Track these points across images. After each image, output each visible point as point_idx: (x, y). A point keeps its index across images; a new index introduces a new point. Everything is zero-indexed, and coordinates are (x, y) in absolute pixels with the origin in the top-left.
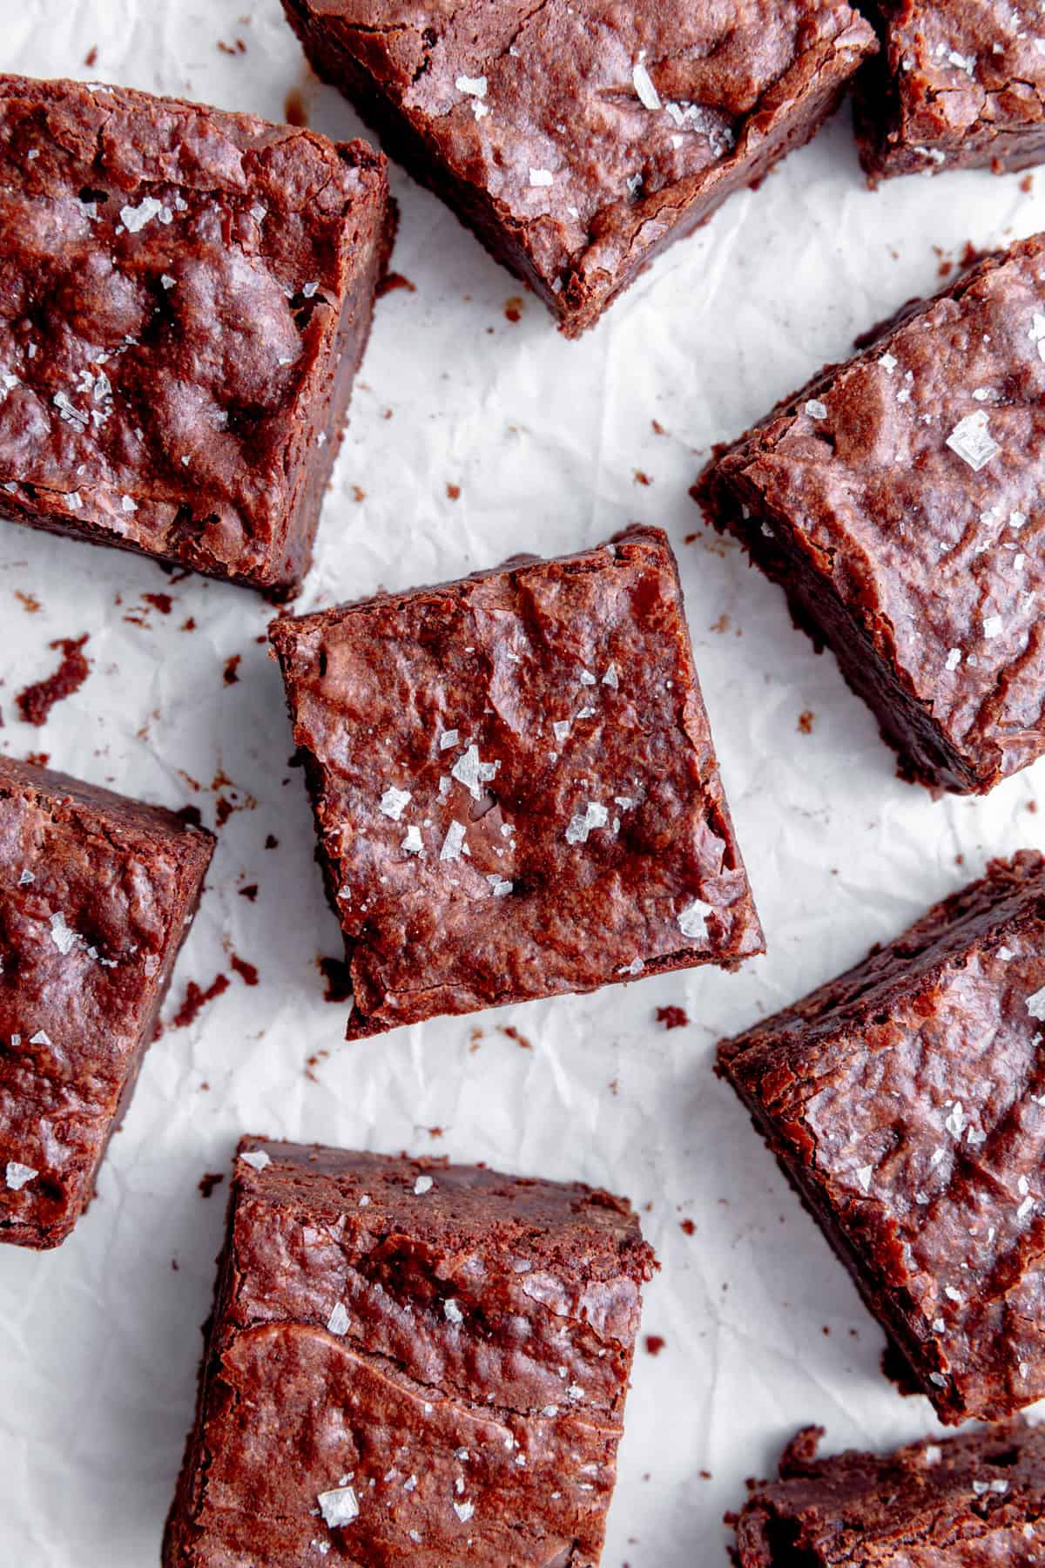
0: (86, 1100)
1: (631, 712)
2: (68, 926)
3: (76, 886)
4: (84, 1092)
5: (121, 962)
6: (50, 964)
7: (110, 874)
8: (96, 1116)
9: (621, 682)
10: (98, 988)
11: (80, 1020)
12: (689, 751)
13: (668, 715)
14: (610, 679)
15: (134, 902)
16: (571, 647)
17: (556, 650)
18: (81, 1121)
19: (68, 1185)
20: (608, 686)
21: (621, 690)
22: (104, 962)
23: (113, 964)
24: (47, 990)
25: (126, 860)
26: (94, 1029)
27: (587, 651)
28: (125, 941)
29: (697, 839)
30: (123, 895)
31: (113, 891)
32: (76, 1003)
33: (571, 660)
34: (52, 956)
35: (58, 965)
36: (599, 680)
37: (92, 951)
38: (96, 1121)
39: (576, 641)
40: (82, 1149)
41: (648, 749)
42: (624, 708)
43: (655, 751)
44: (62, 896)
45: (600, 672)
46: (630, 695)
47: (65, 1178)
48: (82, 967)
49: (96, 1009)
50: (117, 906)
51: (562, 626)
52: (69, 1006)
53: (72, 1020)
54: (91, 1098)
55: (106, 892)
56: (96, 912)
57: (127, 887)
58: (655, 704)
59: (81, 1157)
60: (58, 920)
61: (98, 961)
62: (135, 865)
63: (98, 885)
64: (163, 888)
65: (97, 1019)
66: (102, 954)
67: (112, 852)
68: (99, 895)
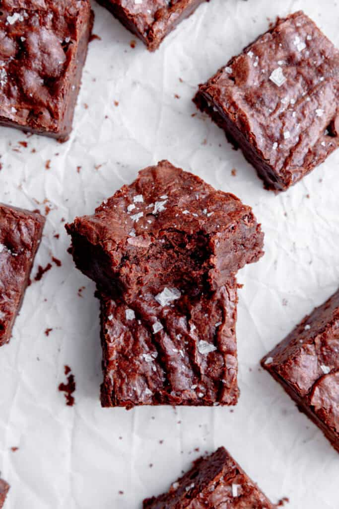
0: (9, 298)
2: (2, 243)
3: (3, 230)
4: (9, 295)
5: (19, 254)
7: (14, 226)
8: (12, 303)
10: (12, 262)
11: (7, 273)
15: (22, 234)
18: (8, 304)
19: (5, 324)
22: (13, 254)
23: (16, 255)
25: (19, 221)
26: (11, 275)
28: (20, 247)
30: (18, 232)
31: (15, 231)
32: (5, 267)
37: (9, 251)
38: (13, 305)
40: (9, 313)
47: (4, 322)
48: (7, 256)
49: (12, 269)
50: (17, 236)
52: (3, 268)
53: (4, 272)
54: (11, 297)
55: (13, 231)
56: (10, 237)
57: (20, 230)
59: (8, 316)
61: (11, 254)
62: (22, 223)
63: (11, 229)
64: (31, 229)
65: (12, 272)
66: (13, 252)
67: (14, 219)
68: (11, 232)
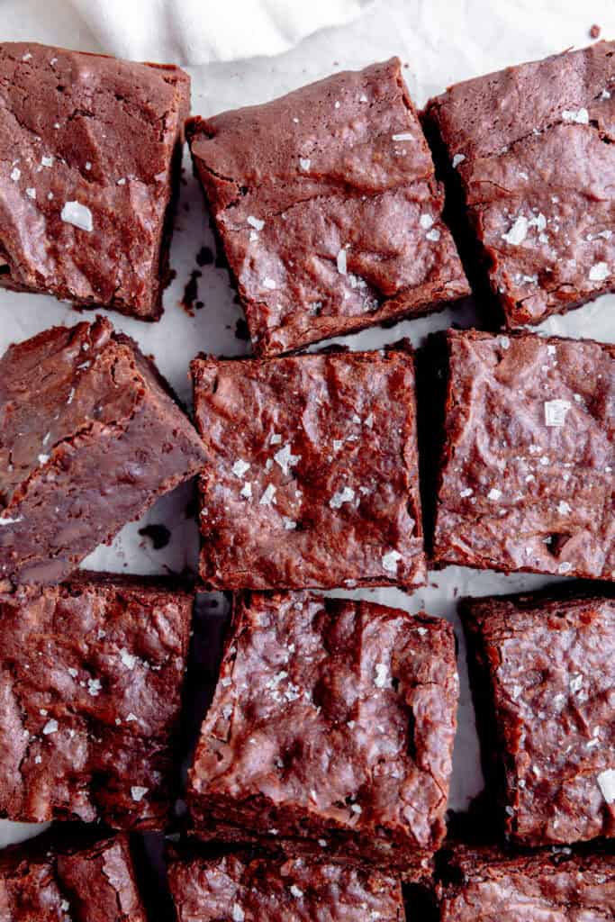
1: (377, 442)
2: (130, 654)
3: (128, 632)
5: (163, 666)
6: (126, 677)
7: (145, 620)
9: (374, 425)
10: (154, 683)
11: (150, 703)
12: (404, 469)
13: (396, 447)
14: (369, 422)
15: (160, 632)
16: (350, 401)
17: (342, 402)
18: (162, 755)
20: (367, 426)
21: (373, 429)
22: (154, 668)
23: (159, 668)
24: (127, 692)
25: (151, 611)
26: (157, 705)
27: (359, 405)
28: (161, 654)
29: (400, 517)
30: (154, 631)
31: (149, 630)
32: (144, 694)
33: (349, 407)
34: (125, 673)
35: (130, 676)
36: (362, 422)
37: (146, 664)
39: (354, 398)
41: (382, 464)
42: (373, 439)
43: (386, 465)
44: (122, 639)
45: (364, 417)
46: (378, 433)
48: (143, 674)
49: (156, 695)
50: (153, 637)
51: (348, 389)
52: (141, 696)
53: (145, 703)
54: (165, 741)
55: (145, 630)
56: (142, 642)
57: (155, 625)
58: (390, 440)
60: (123, 652)
61: (150, 669)
62: (157, 612)
63: (140, 628)
64: (174, 620)
65: (158, 700)
66: (151, 664)
67: (142, 609)
68: (142, 633)
